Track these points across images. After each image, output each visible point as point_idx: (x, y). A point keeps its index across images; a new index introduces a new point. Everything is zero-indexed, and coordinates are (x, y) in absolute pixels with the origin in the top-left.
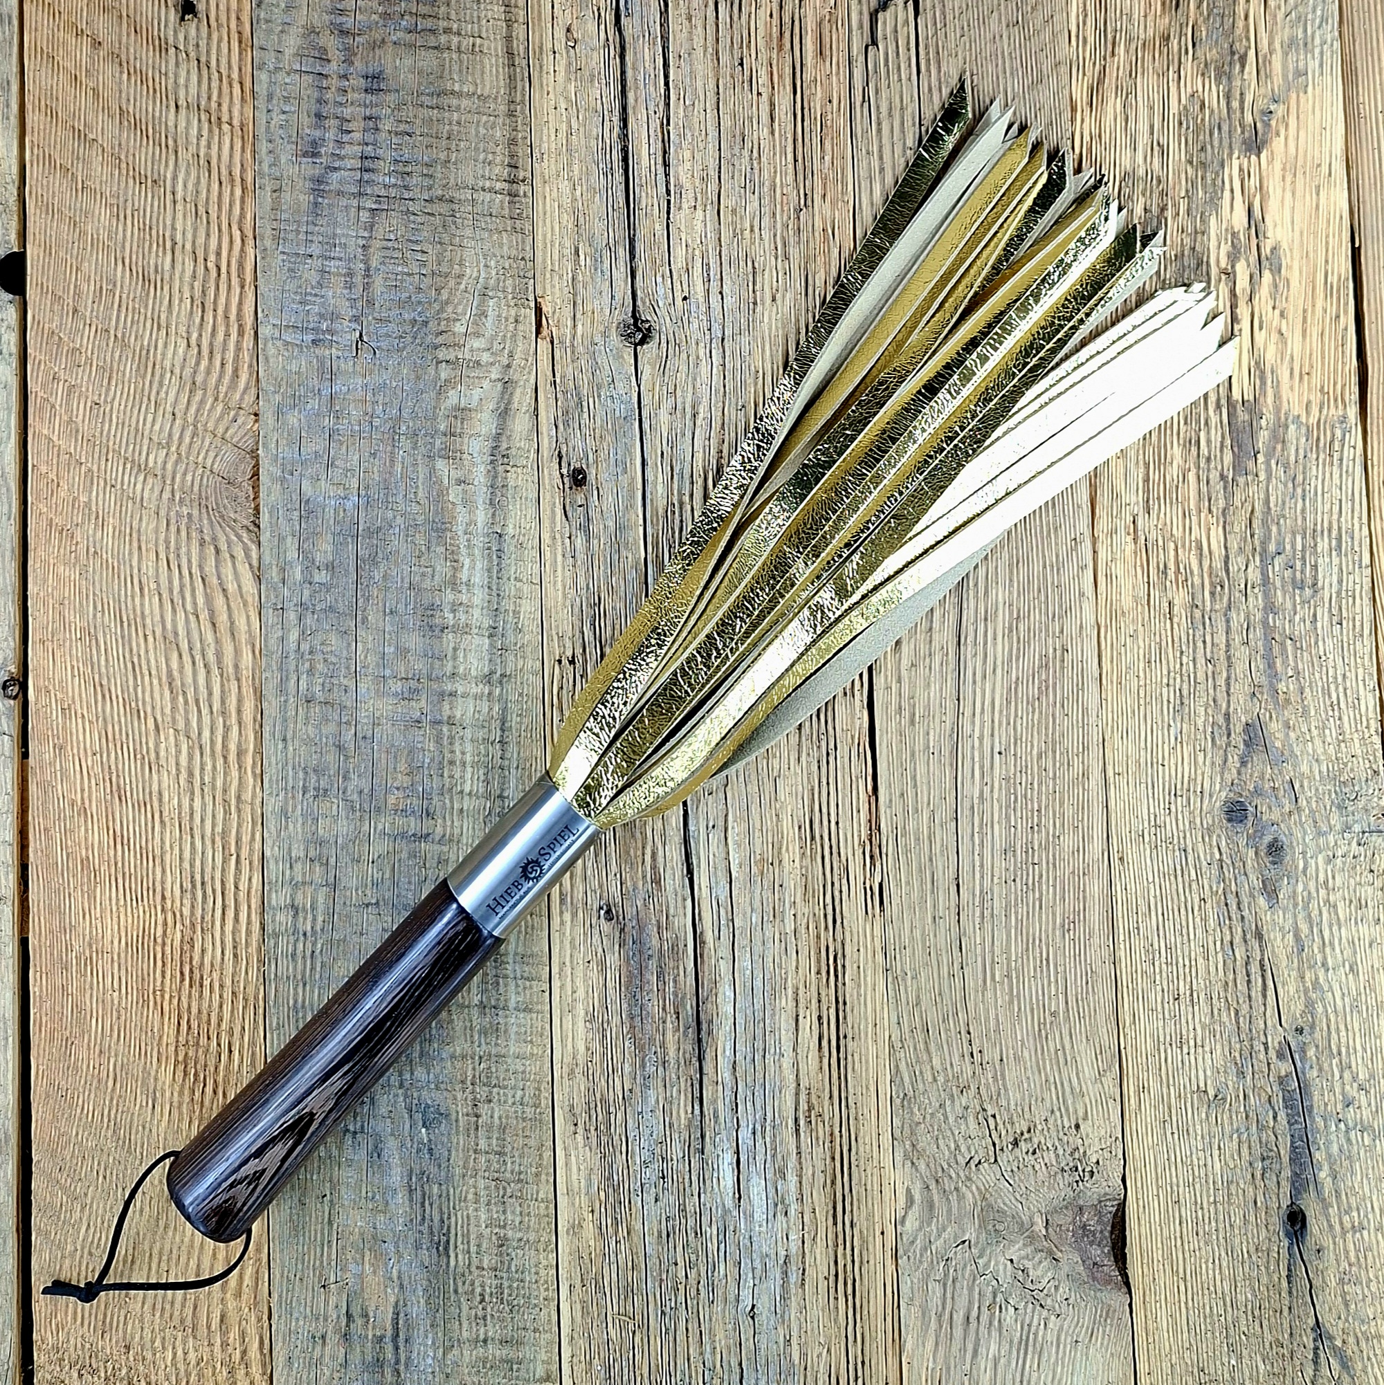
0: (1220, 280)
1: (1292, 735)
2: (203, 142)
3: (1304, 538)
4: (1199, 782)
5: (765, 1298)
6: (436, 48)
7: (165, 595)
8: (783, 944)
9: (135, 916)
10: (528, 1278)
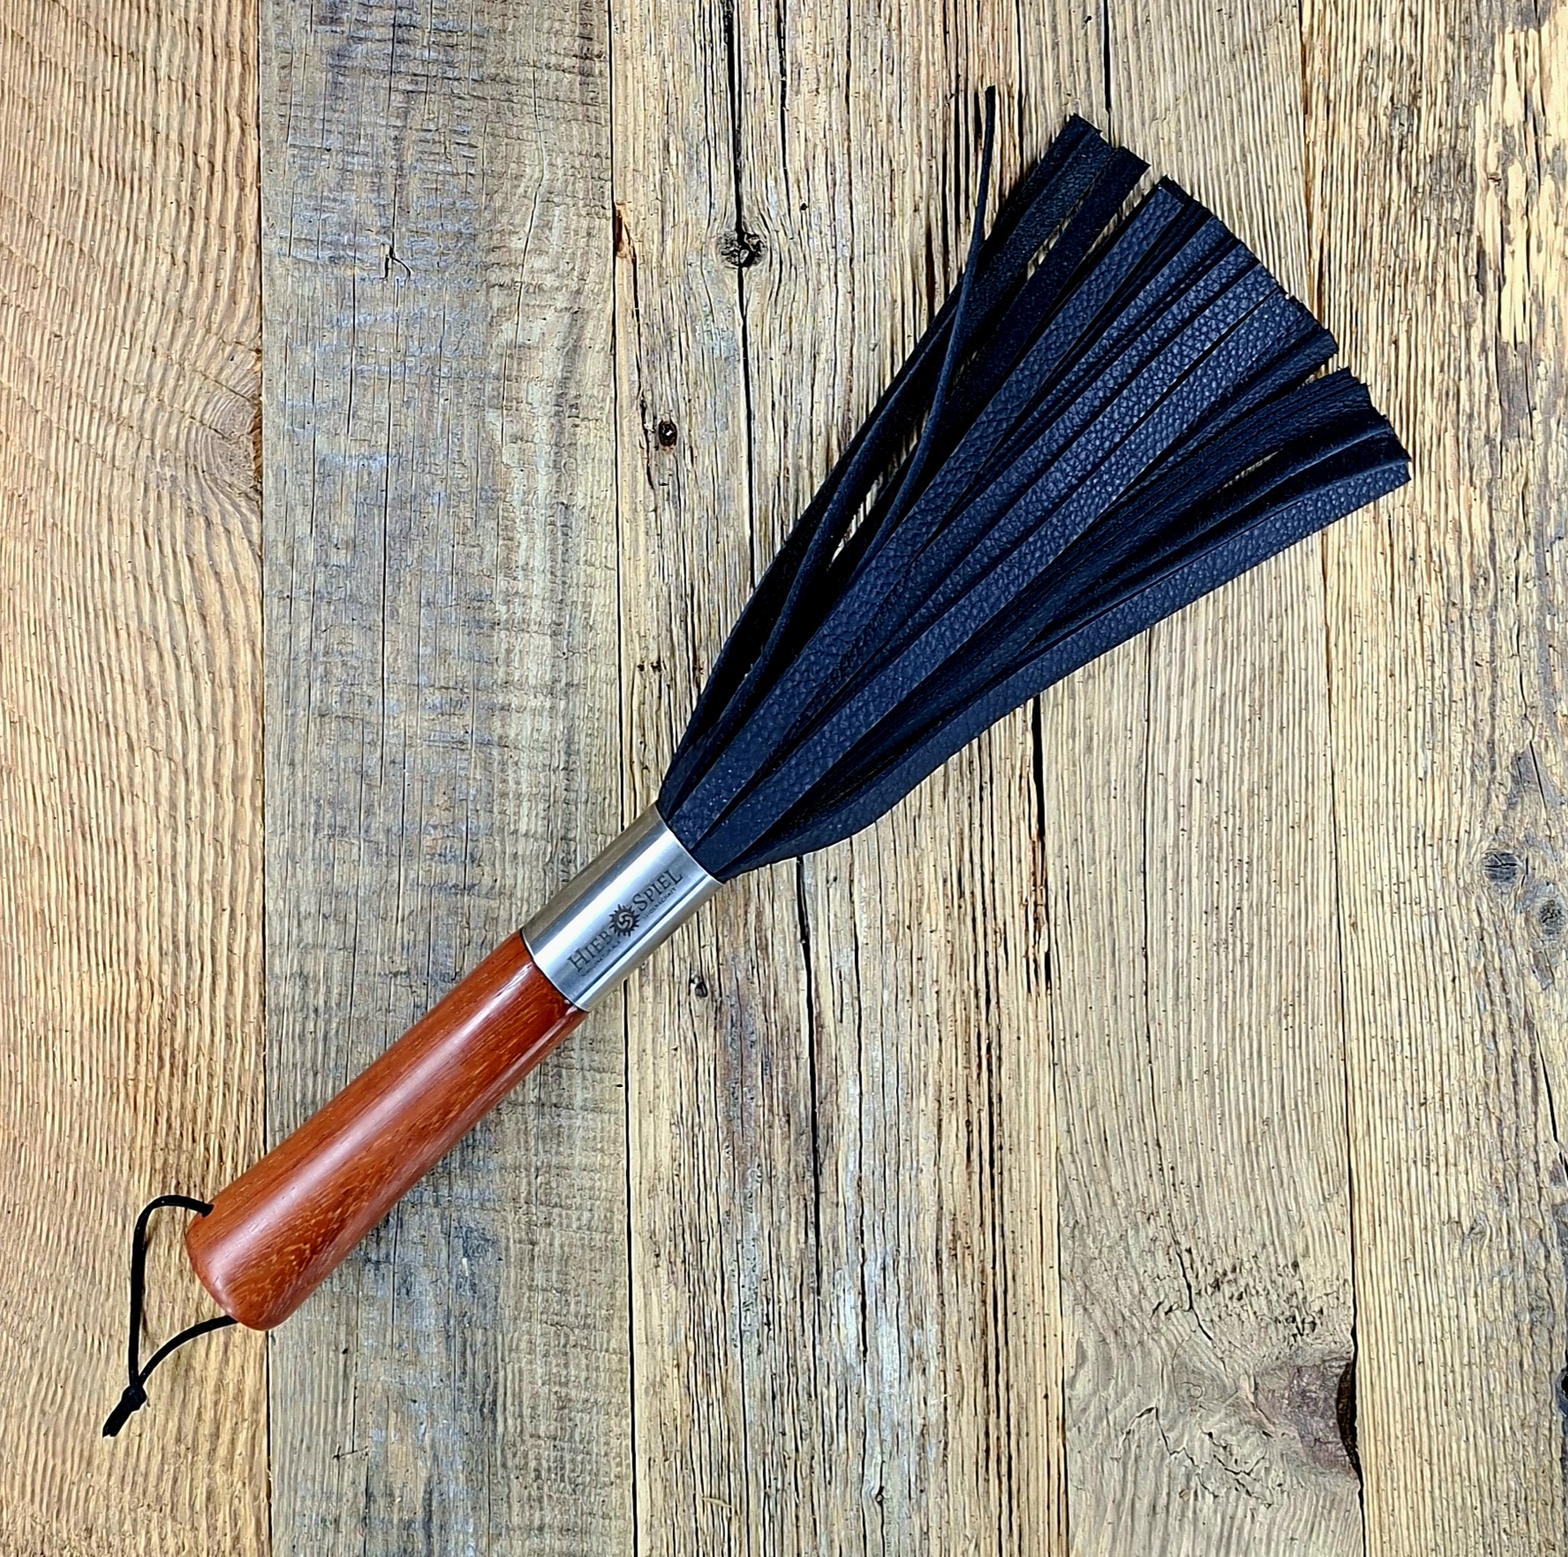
0: (1488, 187)
2: (194, 5)
4: (1454, 828)
5: (896, 1478)
7: (142, 578)
8: (923, 1028)
9: (103, 985)
10: (595, 1450)
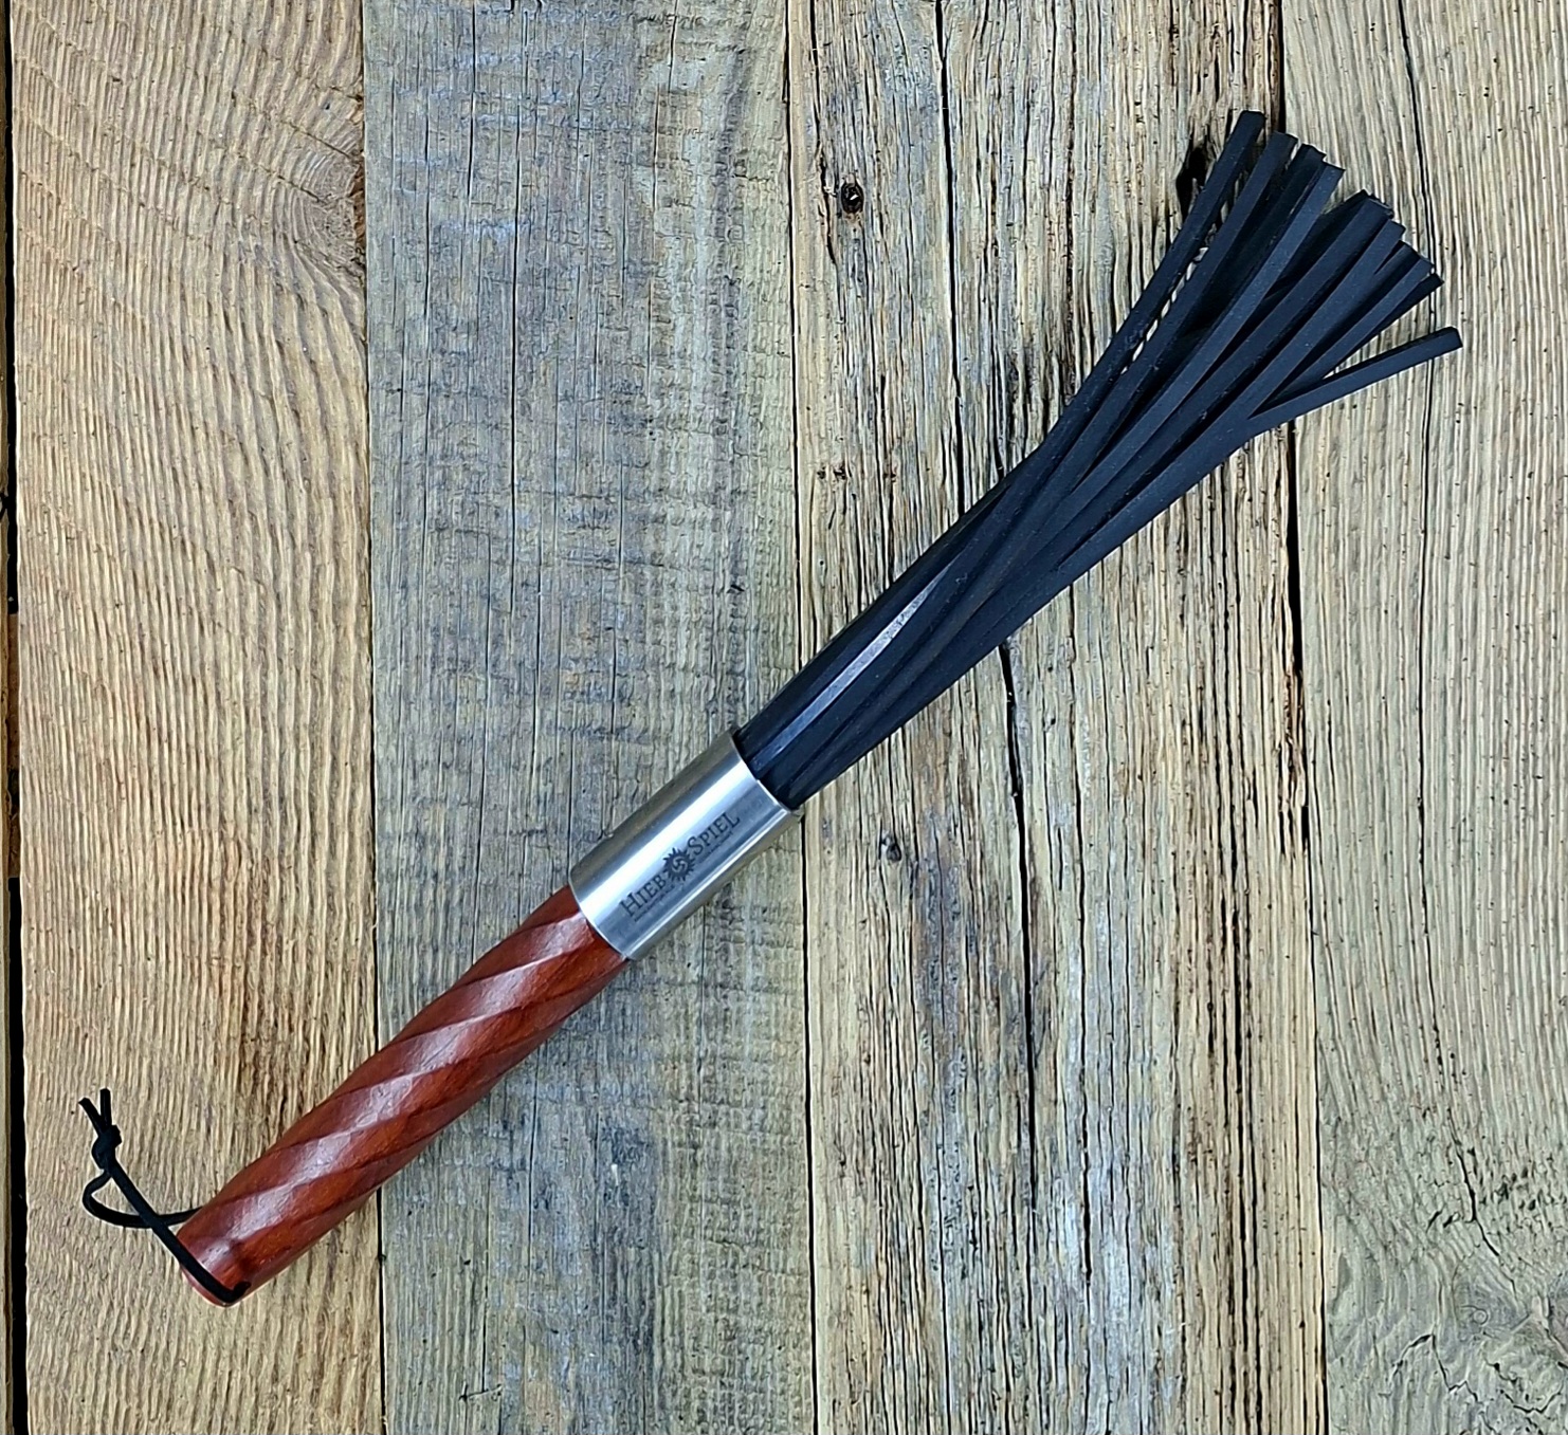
7: (223, 369)
8: (1157, 895)
9: (180, 847)
10: (770, 1388)
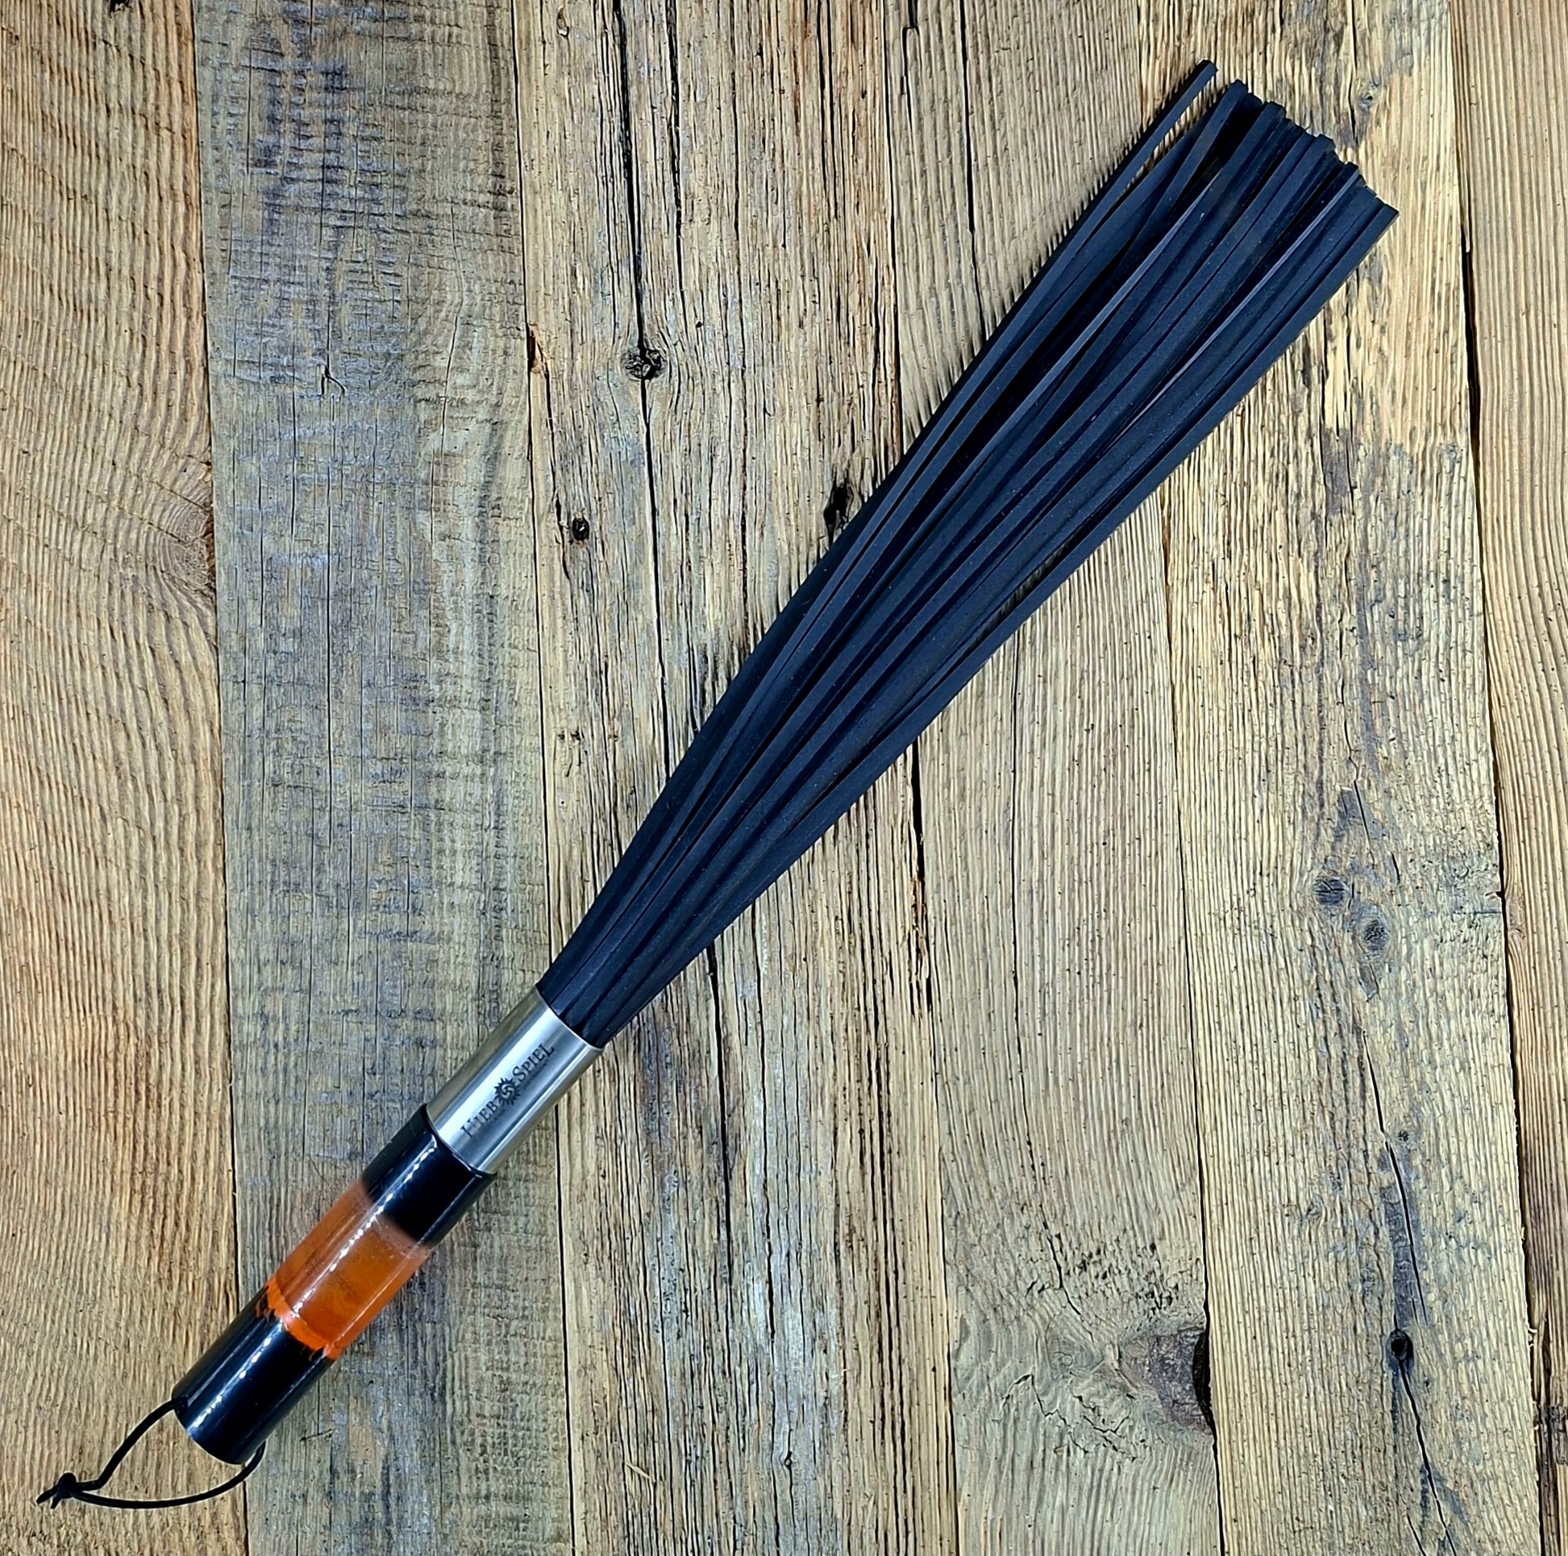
1: (1395, 806)
2: (140, 152)
3: (1407, 583)
4: (1288, 859)
5: (802, 1444)
6: (406, 39)
7: (109, 667)
8: (819, 1048)
9: (83, 1028)
10: (534, 1427)
